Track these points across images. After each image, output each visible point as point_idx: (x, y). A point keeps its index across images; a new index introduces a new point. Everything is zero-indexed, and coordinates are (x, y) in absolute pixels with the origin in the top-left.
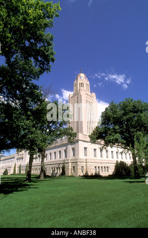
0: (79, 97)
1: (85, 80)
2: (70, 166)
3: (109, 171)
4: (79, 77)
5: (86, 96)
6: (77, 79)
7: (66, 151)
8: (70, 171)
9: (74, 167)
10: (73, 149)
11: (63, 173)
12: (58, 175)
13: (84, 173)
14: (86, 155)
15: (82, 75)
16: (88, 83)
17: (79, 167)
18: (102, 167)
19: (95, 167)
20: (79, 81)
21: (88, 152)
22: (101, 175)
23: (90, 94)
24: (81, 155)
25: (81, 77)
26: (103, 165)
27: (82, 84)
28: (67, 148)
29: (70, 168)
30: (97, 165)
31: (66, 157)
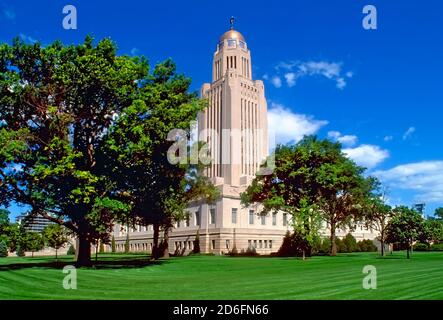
0: (225, 93)
1: (240, 48)
2: (207, 239)
3: (274, 246)
4: (226, 42)
5: (242, 89)
6: (221, 45)
7: (198, 214)
8: (207, 247)
9: (213, 241)
10: (213, 212)
11: (197, 250)
12: (186, 253)
13: (231, 249)
14: (234, 221)
15: (234, 35)
16: (248, 56)
17: (223, 241)
18: (260, 241)
19: (250, 241)
20: (227, 52)
21: (238, 216)
22: (258, 252)
23: (250, 84)
24: (227, 222)
25: (230, 42)
26: (263, 238)
27: (232, 61)
28: (200, 209)
29: (207, 242)
30: (253, 238)
31: (199, 223)
